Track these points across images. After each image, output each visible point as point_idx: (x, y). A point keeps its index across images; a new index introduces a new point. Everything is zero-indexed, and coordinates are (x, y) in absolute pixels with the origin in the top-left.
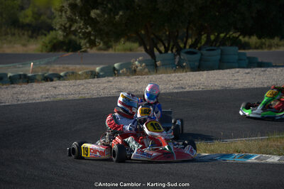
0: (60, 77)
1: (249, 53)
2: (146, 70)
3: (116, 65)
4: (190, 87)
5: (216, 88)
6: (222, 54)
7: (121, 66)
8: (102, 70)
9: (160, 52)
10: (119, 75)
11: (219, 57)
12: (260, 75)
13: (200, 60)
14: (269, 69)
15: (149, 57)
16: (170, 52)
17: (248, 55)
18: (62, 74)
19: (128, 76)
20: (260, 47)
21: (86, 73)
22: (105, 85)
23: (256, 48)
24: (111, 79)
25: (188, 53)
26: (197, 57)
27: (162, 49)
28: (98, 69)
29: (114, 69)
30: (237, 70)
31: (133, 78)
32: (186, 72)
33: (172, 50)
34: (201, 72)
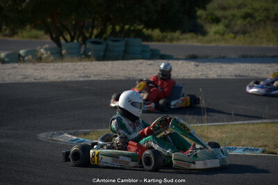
1: (153, 45)
2: (52, 58)
3: (22, 52)
4: (95, 76)
5: (120, 78)
6: (127, 45)
7: (27, 53)
8: (7, 56)
9: (66, 41)
10: (24, 61)
11: (123, 48)
13: (106, 50)
14: (170, 61)
15: (55, 45)
16: (75, 41)
17: (151, 47)
19: (34, 63)
22: (10, 71)
23: (159, 41)
24: (16, 65)
25: (94, 43)
26: (102, 47)
27: (68, 37)
28: (3, 55)
29: (20, 55)
30: (141, 61)
31: (39, 66)
32: (92, 61)
33: (78, 40)
34: (106, 62)
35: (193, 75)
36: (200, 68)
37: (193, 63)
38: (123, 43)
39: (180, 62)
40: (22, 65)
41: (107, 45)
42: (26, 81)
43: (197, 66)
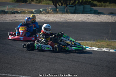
0: (18, 13)
2: (53, 12)
3: (41, 10)
4: (69, 20)
5: (79, 21)
6: (84, 8)
7: (43, 10)
9: (59, 5)
11: (82, 9)
12: (97, 17)
13: (75, 10)
14: (101, 15)
15: (55, 7)
16: (63, 6)
17: (94, 9)
18: (19, 11)
19: (45, 14)
20: (101, 6)
21: (29, 12)
25: (70, 6)
26: (74, 8)
28: (34, 10)
29: (40, 11)
30: (89, 14)
31: (47, 15)
32: (69, 14)
33: (64, 5)
34: (75, 15)
35: (110, 21)
36: (113, 18)
37: (111, 16)
38: (82, 7)
39: (105, 15)
40: (41, 15)
41: (76, 8)
42: (41, 21)
43: (112, 17)
